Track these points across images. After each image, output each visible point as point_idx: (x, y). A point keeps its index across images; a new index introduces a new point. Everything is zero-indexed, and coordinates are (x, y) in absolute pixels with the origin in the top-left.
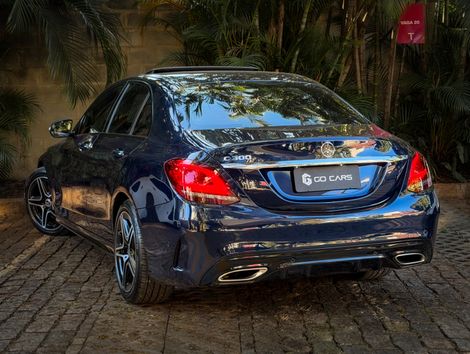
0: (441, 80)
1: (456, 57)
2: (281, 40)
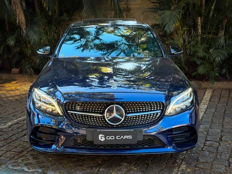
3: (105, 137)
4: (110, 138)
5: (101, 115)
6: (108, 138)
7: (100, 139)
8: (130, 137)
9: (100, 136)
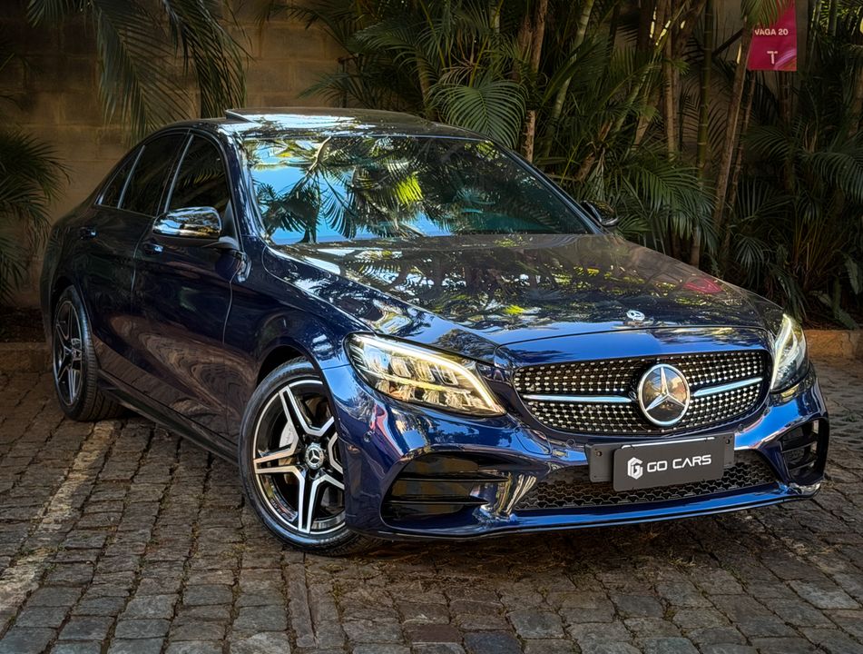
0: (819, 141)
1: (846, 97)
2: (538, 57)
3: (644, 466)
4: (657, 468)
5: (628, 400)
6: (652, 467)
7: (630, 472)
8: (706, 460)
9: (629, 462)
